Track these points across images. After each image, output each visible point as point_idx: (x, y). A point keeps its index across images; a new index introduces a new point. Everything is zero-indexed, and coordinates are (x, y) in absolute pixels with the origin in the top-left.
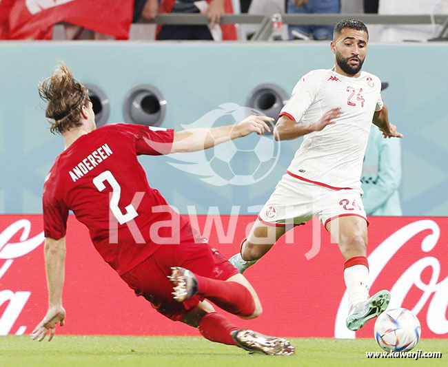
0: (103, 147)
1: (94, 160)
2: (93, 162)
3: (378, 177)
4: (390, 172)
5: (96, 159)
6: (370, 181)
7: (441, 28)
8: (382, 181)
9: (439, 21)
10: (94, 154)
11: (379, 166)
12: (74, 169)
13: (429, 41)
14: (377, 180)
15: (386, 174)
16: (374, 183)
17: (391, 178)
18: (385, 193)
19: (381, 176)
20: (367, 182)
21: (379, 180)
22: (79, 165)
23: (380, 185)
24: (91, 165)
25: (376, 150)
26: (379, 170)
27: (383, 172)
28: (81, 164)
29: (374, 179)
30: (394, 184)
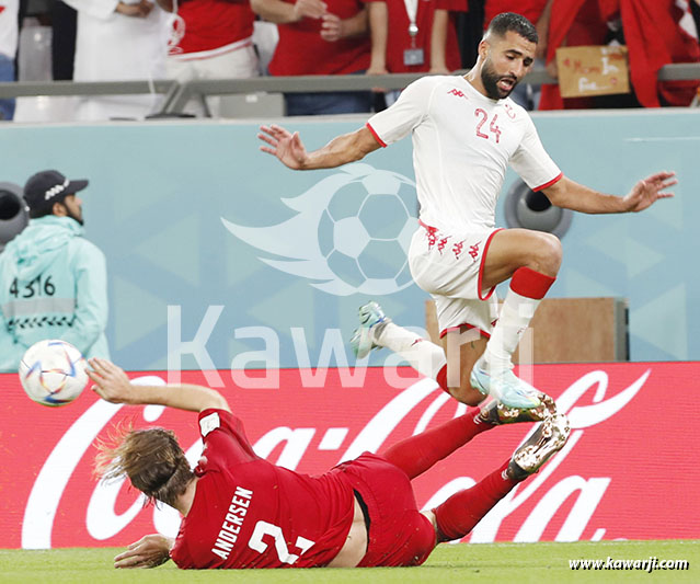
0: (237, 493)
1: (236, 517)
2: (237, 520)
3: (75, 317)
4: (91, 308)
5: (238, 515)
6: (64, 322)
7: (164, 99)
8: (80, 321)
9: (161, 89)
10: (231, 509)
11: (76, 301)
12: (217, 544)
13: (148, 118)
14: (73, 320)
15: (86, 311)
16: (70, 325)
17: (92, 316)
18: (85, 338)
19: (79, 315)
20: (59, 324)
21: (76, 321)
22: (221, 535)
23: (78, 328)
24: (236, 526)
25: (71, 278)
26: (76, 306)
27: (81, 309)
28: (222, 532)
29: (69, 320)
30: (97, 326)
